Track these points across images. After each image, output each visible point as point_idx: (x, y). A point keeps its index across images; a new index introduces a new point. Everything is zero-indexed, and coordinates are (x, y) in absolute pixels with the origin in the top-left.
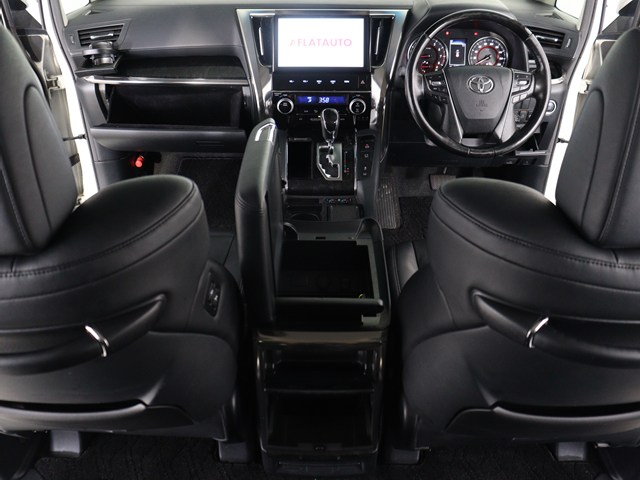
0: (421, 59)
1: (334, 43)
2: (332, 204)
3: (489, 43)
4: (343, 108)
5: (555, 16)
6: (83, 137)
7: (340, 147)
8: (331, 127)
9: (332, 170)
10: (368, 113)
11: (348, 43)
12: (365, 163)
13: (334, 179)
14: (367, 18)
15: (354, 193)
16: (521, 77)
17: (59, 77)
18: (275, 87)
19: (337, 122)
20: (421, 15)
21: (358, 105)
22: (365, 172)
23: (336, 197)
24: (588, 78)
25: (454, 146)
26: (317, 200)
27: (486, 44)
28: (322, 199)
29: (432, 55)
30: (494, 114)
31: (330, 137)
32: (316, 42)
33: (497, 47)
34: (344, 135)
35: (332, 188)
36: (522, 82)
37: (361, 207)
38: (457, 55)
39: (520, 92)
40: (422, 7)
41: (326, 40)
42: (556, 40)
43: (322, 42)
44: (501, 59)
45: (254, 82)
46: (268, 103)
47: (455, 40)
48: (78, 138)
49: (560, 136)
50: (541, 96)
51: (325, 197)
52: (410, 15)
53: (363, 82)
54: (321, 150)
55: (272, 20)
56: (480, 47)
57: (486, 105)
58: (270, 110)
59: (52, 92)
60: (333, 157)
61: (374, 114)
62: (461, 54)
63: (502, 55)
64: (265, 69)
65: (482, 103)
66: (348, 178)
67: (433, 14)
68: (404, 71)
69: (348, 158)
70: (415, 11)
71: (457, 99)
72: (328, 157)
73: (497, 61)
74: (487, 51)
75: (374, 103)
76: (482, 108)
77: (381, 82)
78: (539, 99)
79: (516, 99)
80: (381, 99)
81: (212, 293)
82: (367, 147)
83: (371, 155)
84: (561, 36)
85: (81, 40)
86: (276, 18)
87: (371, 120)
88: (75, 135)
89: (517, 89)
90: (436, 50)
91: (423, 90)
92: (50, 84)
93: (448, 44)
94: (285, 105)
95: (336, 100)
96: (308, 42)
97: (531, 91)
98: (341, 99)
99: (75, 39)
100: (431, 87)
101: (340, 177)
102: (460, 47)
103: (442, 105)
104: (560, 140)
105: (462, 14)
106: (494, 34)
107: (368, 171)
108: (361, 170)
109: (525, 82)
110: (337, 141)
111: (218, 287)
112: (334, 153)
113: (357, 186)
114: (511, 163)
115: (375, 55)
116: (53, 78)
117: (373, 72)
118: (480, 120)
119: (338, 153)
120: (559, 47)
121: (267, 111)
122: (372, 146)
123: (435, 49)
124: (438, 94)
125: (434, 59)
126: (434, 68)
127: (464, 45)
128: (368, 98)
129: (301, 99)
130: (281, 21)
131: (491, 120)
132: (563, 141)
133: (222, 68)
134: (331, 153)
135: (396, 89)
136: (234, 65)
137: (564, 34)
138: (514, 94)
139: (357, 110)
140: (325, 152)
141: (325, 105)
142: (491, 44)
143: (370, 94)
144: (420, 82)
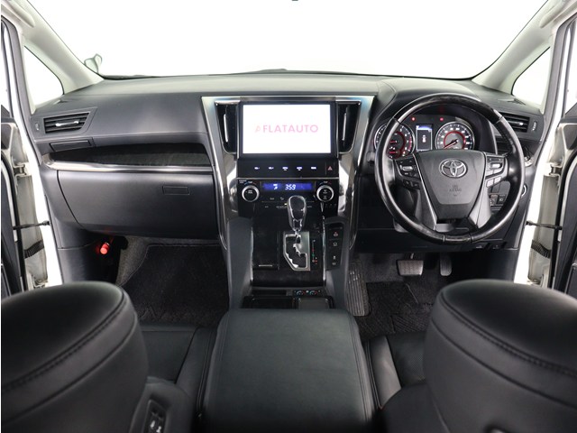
0: (390, 144)
1: (300, 129)
2: (300, 296)
3: (455, 128)
4: (310, 195)
5: (516, 101)
6: (48, 223)
7: (307, 235)
8: (298, 215)
9: (299, 259)
10: (336, 200)
11: (314, 129)
12: (335, 252)
13: (302, 269)
14: (333, 104)
15: (323, 283)
16: (494, 160)
17: (26, 164)
18: (239, 174)
19: (304, 210)
20: (387, 101)
21: (325, 192)
22: (334, 261)
23: (303, 288)
24: (551, 161)
25: (428, 233)
26: (284, 292)
27: (452, 129)
28: (290, 291)
29: (400, 140)
30: (467, 198)
31: (297, 225)
32: (282, 128)
33: (463, 132)
34: (311, 223)
35: (300, 278)
36: (495, 166)
37: (330, 298)
38: (424, 141)
39: (494, 175)
40: (388, 93)
41: (291, 126)
42: (521, 124)
43: (287, 128)
44: (468, 143)
45: (218, 169)
46: (233, 191)
47: (421, 125)
48: (43, 224)
49: (528, 219)
50: (515, 179)
51: (292, 289)
52: (376, 101)
53: (330, 169)
54: (288, 239)
55: (237, 107)
56: (446, 132)
57: (460, 190)
58: (234, 198)
59: (19, 179)
60: (300, 246)
61: (342, 201)
62: (428, 139)
63: (469, 140)
64: (230, 155)
65: (456, 188)
66: (317, 268)
67: (399, 99)
68: (374, 156)
69: (316, 247)
70: (380, 97)
71: (429, 183)
72: (295, 245)
73: (464, 146)
74: (454, 136)
75: (342, 190)
76: (456, 193)
77: (349, 169)
78: (513, 182)
79: (490, 183)
80: (350, 184)
81: (152, 425)
82: (336, 235)
83: (340, 244)
84: (526, 120)
85: (46, 128)
86: (241, 105)
87: (340, 207)
88: (40, 221)
89: (491, 173)
90: (403, 136)
91: (394, 176)
92: (17, 171)
93: (414, 130)
94: (250, 192)
95: (302, 186)
96: (273, 129)
97: (504, 174)
98: (308, 186)
99: (40, 127)
100: (402, 172)
101: (307, 267)
102: (425, 132)
103: (413, 190)
104: (528, 223)
105: (430, 98)
106: (459, 120)
107: (338, 261)
108: (330, 260)
109: (499, 165)
110: (304, 229)
111: (162, 415)
112: (302, 242)
113: (327, 276)
114: (480, 247)
115: (343, 141)
116: (20, 165)
117: (340, 158)
118: (454, 205)
119: (305, 241)
120: (525, 131)
121: (231, 199)
122: (341, 234)
123: (401, 135)
124: (408, 179)
125: (400, 145)
126: (401, 153)
127: (430, 130)
128: (336, 185)
129: (267, 187)
130: (246, 108)
131: (466, 205)
132: (531, 224)
133: (186, 155)
134: (299, 241)
135: (365, 175)
136: (198, 152)
137: (528, 118)
138: (488, 177)
139: (325, 197)
140: (291, 240)
141: (291, 193)
142: (457, 129)
143: (338, 180)
144: (390, 167)
